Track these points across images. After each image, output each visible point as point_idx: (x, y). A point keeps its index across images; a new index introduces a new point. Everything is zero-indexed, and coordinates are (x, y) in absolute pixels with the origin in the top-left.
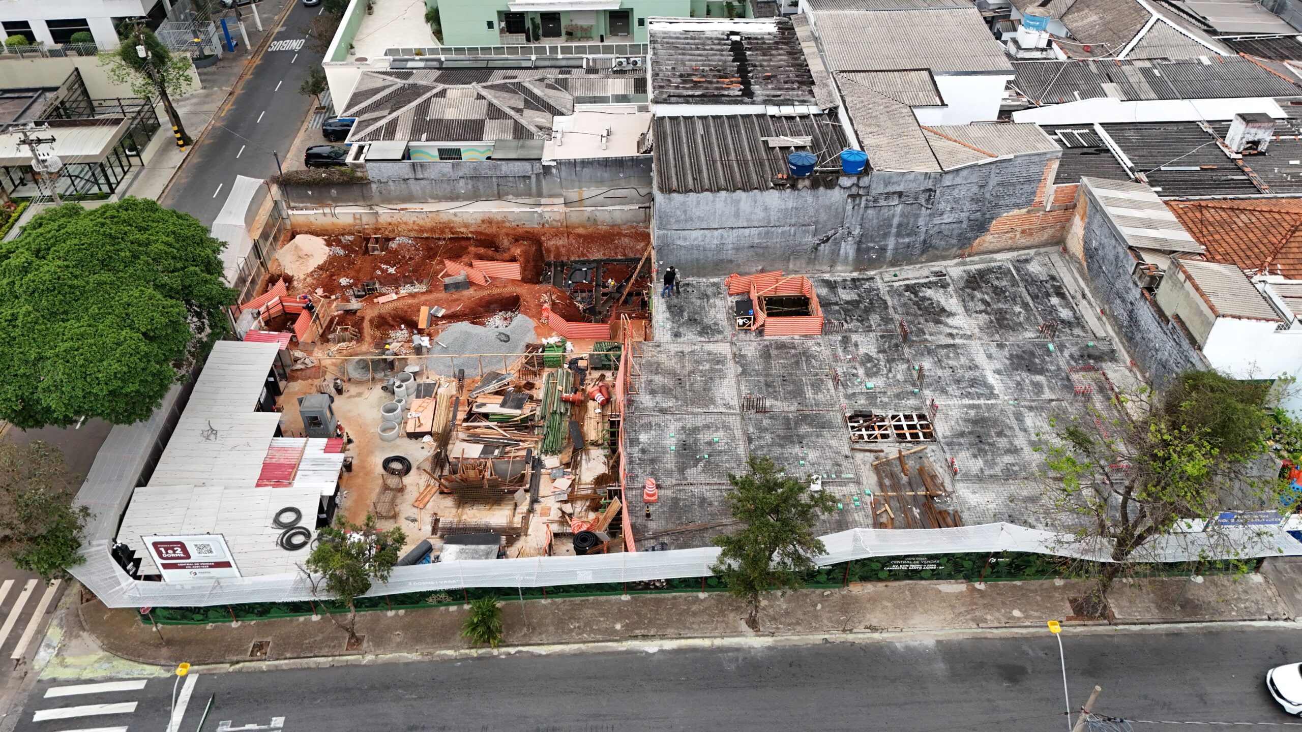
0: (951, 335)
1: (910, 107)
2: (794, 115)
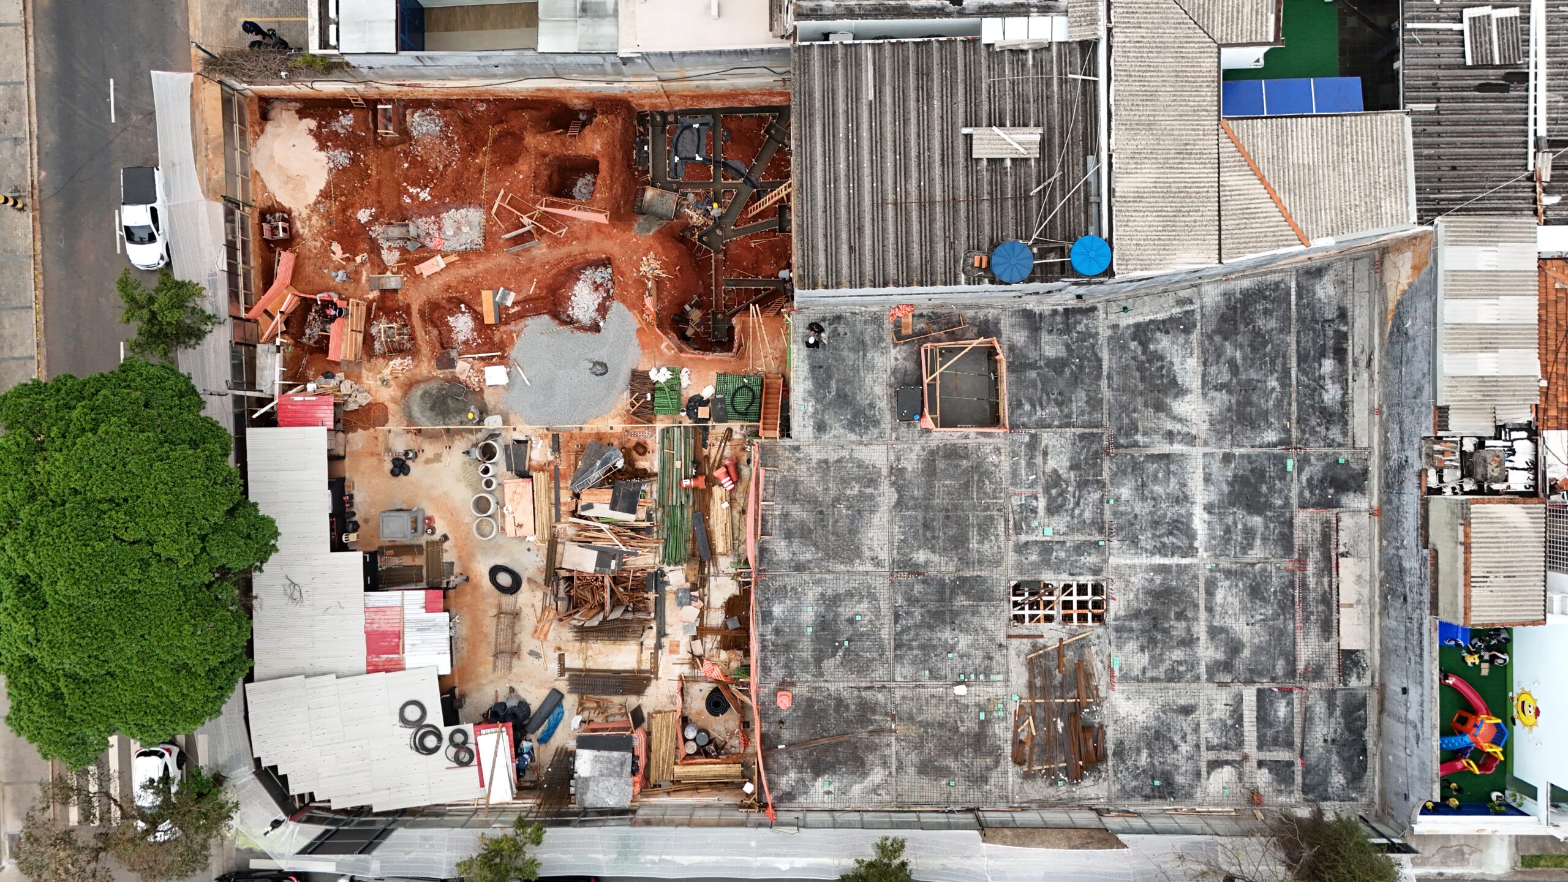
0: (1170, 436)
1: (1219, 47)
2: (1025, 47)
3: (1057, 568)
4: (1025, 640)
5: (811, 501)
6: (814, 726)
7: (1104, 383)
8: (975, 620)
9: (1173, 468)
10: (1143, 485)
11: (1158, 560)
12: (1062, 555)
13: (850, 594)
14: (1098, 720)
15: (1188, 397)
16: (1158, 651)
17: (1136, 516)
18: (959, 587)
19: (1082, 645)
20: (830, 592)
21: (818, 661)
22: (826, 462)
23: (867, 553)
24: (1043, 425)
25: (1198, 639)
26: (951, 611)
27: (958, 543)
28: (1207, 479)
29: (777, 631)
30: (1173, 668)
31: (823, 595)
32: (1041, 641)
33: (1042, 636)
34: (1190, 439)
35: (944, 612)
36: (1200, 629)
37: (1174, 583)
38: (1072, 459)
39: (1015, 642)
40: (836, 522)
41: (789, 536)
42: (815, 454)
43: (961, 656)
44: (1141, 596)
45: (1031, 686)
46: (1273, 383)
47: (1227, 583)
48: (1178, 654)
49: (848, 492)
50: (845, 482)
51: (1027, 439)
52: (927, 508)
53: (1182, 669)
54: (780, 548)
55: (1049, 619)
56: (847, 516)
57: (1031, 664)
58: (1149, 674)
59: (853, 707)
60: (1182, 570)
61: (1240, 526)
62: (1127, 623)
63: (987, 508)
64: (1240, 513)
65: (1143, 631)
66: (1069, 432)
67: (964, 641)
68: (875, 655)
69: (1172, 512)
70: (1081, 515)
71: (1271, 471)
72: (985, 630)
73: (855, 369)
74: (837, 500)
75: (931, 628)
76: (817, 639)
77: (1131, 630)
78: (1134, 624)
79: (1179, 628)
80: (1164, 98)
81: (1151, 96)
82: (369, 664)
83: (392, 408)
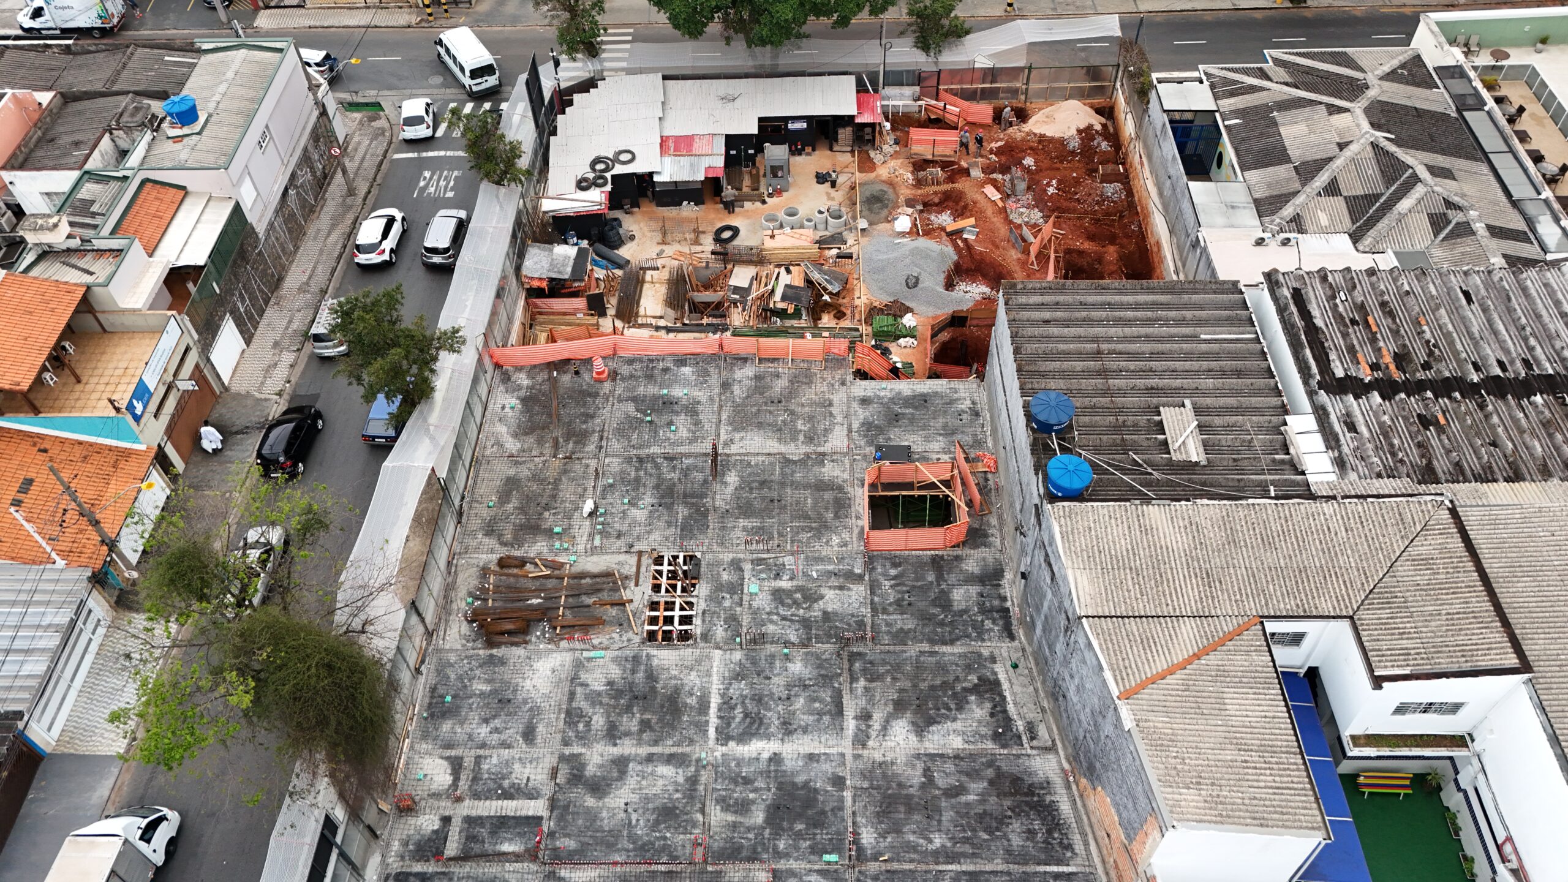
0: (865, 717)
1: (1351, 618)
2: (1292, 451)
3: (714, 598)
4: (634, 569)
5: (791, 394)
6: (570, 397)
7: (925, 646)
8: (661, 524)
9: (826, 719)
10: (805, 686)
11: (715, 701)
12: (727, 604)
13: (697, 423)
14: (534, 639)
15: (913, 738)
16: (605, 700)
17: (770, 678)
18: (698, 510)
19: (623, 624)
20: (700, 408)
21: (634, 399)
22: (831, 404)
23: (737, 436)
24: (874, 587)
25: (615, 745)
26: (673, 504)
27: (745, 509)
28: (812, 757)
29: (666, 370)
30: (582, 716)
31: (698, 403)
32: (632, 584)
33: (637, 585)
34: (861, 740)
35: (672, 497)
36: (626, 747)
37: (685, 718)
38: (836, 614)
39: (633, 560)
40: (770, 412)
41: (758, 378)
42: (839, 397)
43: (624, 512)
44: (673, 682)
45: (582, 576)
46: (938, 840)
47: (681, 779)
48: (599, 721)
49: (800, 422)
50: (811, 419)
51: (858, 571)
52: (782, 484)
53: (581, 726)
54: (746, 373)
55: (656, 588)
56: (776, 421)
57: (608, 574)
58: (579, 690)
59: (584, 426)
60: (702, 728)
61: (752, 796)
62: (642, 667)
63: (780, 534)
64: (769, 796)
65: (631, 684)
66: (866, 611)
67: (639, 514)
68: (634, 442)
69: (773, 717)
70: (772, 622)
71: (822, 836)
72: (649, 532)
73: (924, 428)
74: (792, 413)
75: (657, 487)
76: (655, 398)
77: (634, 672)
78: (640, 675)
79: (631, 723)
80: (1269, 558)
81: (1268, 542)
82: (668, 137)
83: (872, 176)
